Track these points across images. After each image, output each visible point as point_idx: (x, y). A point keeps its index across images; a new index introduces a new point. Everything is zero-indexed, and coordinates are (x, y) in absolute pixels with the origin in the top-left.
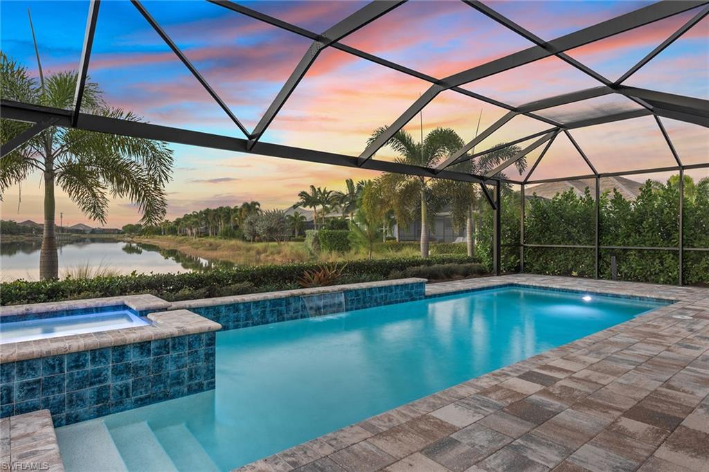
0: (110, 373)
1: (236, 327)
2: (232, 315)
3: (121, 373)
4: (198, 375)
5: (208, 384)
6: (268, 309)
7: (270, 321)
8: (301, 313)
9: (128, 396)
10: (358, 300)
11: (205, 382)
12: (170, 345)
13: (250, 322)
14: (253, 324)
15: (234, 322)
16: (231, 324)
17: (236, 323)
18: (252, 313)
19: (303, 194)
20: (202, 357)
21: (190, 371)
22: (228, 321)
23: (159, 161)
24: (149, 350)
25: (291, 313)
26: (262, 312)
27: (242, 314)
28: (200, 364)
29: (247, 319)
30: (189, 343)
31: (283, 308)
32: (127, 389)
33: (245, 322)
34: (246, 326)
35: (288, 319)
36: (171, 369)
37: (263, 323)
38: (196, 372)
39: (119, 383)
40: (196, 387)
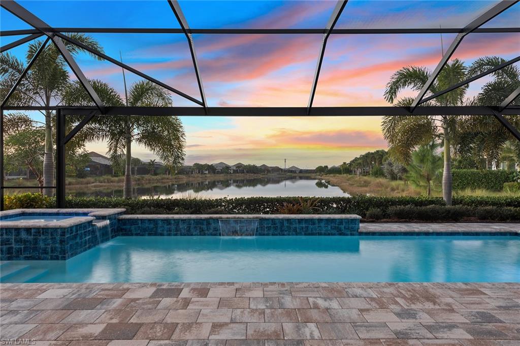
0: (13, 240)
1: (169, 235)
2: (166, 227)
3: (18, 242)
4: (56, 251)
5: (62, 257)
6: (192, 226)
7: (194, 233)
9: (21, 254)
10: (276, 228)
11: (60, 256)
12: (41, 232)
13: (179, 233)
14: (181, 235)
15: (167, 231)
16: (165, 232)
17: (169, 232)
18: (181, 227)
20: (58, 241)
21: (52, 248)
22: (163, 230)
24: (31, 233)
25: (211, 231)
26: (187, 227)
27: (173, 227)
28: (57, 245)
29: (177, 230)
30: (51, 233)
31: (205, 227)
32: (21, 251)
33: (175, 233)
34: (176, 235)
35: (208, 235)
36: (42, 245)
37: (188, 235)
38: (55, 249)
39: (18, 247)
40: (55, 258)
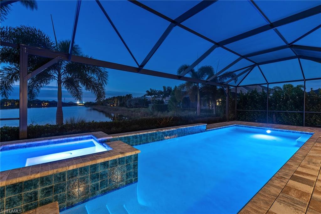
0: (89, 179)
1: (137, 145)
2: (135, 140)
3: (94, 178)
4: (131, 176)
5: (135, 180)
6: (148, 137)
7: (149, 142)
8: (161, 138)
9: (98, 190)
11: (133, 179)
12: (118, 162)
13: (142, 142)
14: (143, 144)
15: (135, 143)
16: (134, 144)
17: (136, 143)
18: (143, 139)
19: (148, 91)
20: (132, 167)
21: (127, 174)
22: (133, 143)
23: (103, 76)
24: (108, 165)
25: (157, 139)
26: (146, 138)
27: (139, 140)
28: (131, 170)
30: (126, 160)
31: (154, 137)
32: (98, 186)
33: (140, 143)
35: (156, 141)
37: (147, 143)
38: (129, 174)
39: (94, 183)
40: (130, 182)
